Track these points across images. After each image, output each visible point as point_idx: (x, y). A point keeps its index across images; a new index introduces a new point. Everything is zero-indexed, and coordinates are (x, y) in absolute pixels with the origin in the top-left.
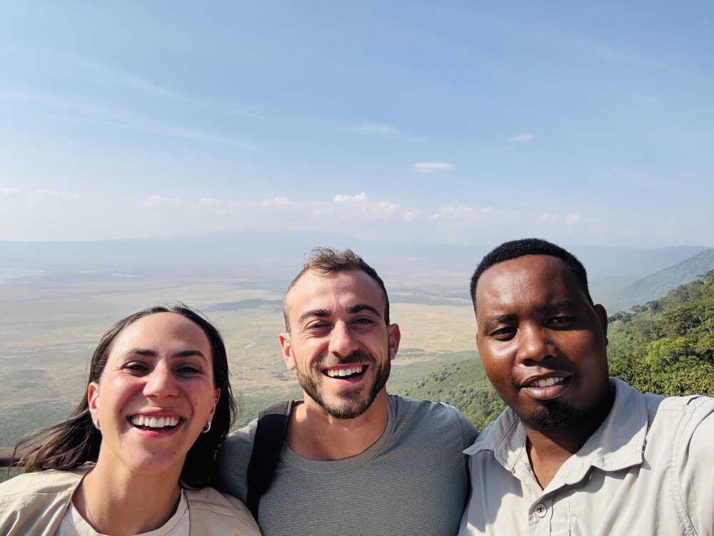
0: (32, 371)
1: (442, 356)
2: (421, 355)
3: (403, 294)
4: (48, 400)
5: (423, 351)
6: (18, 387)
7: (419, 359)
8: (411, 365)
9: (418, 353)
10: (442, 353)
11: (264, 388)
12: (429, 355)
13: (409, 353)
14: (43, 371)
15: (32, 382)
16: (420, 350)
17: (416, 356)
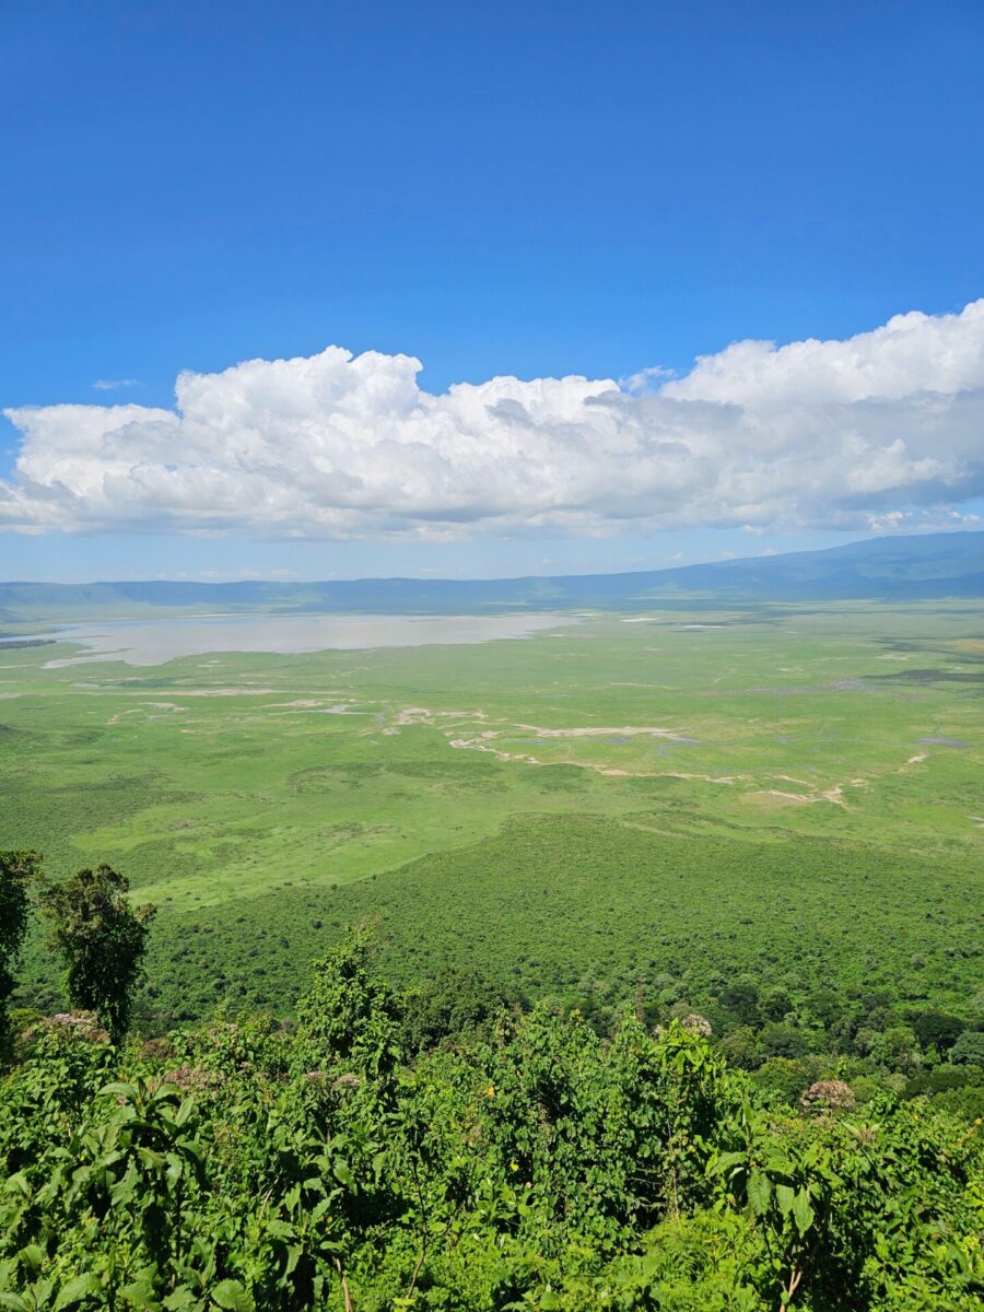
0: (567, 766)
4: (588, 812)
6: (548, 787)
14: (581, 768)
15: (567, 782)
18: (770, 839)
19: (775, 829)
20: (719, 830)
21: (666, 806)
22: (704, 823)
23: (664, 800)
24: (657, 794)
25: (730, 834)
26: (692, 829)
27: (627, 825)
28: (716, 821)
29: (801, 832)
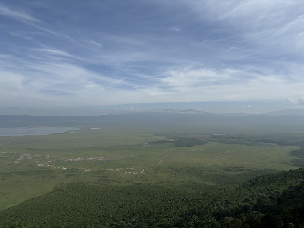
0: (74, 169)
2: (243, 170)
3: (233, 140)
4: (80, 182)
5: (244, 168)
6: (68, 176)
7: (242, 172)
8: (238, 175)
9: (242, 169)
10: (255, 170)
11: (168, 182)
12: (248, 170)
13: (237, 169)
14: (78, 169)
15: (74, 174)
16: (242, 168)
17: (241, 170)
18: (128, 184)
21: (101, 178)
22: (111, 182)
25: (118, 184)
26: (108, 184)
27: (91, 184)
28: (114, 181)
29: (135, 182)
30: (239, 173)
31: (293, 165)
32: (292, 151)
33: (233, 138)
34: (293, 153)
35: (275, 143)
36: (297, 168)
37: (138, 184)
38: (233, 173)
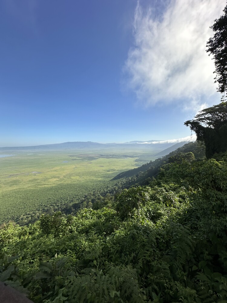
1: (120, 171)
2: (115, 171)
4: (21, 188)
8: (113, 173)
11: (78, 181)
12: (117, 170)
15: (16, 183)
16: (115, 169)
18: (54, 185)
19: (54, 184)
20: (45, 186)
21: (36, 184)
23: (36, 183)
24: (35, 182)
25: (47, 186)
26: (41, 187)
27: (29, 188)
28: (45, 184)
29: (58, 183)
30: (113, 172)
31: (136, 166)
32: (135, 160)
33: (110, 155)
34: (136, 161)
35: (129, 156)
36: (137, 167)
37: (60, 184)
38: (110, 173)
